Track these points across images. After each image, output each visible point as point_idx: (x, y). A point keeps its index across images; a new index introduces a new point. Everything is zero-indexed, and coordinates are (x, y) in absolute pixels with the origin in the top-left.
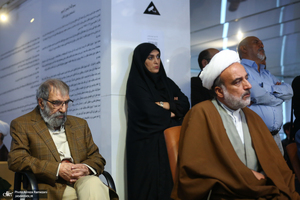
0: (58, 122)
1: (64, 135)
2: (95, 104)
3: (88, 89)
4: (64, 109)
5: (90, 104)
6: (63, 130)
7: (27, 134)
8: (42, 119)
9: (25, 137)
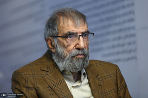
0: (78, 64)
1: (87, 88)
2: (128, 40)
3: (118, 20)
4: (82, 44)
5: (121, 41)
6: (85, 81)
7: (36, 90)
8: (56, 66)
9: (34, 93)
